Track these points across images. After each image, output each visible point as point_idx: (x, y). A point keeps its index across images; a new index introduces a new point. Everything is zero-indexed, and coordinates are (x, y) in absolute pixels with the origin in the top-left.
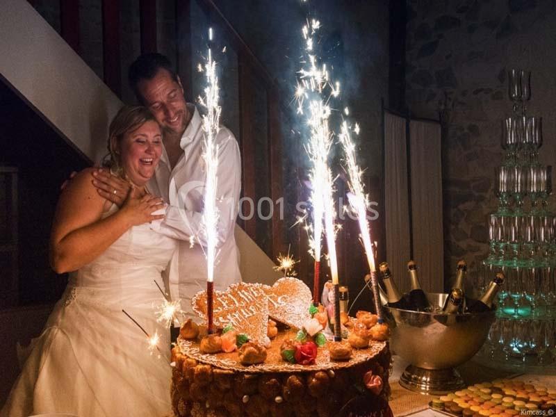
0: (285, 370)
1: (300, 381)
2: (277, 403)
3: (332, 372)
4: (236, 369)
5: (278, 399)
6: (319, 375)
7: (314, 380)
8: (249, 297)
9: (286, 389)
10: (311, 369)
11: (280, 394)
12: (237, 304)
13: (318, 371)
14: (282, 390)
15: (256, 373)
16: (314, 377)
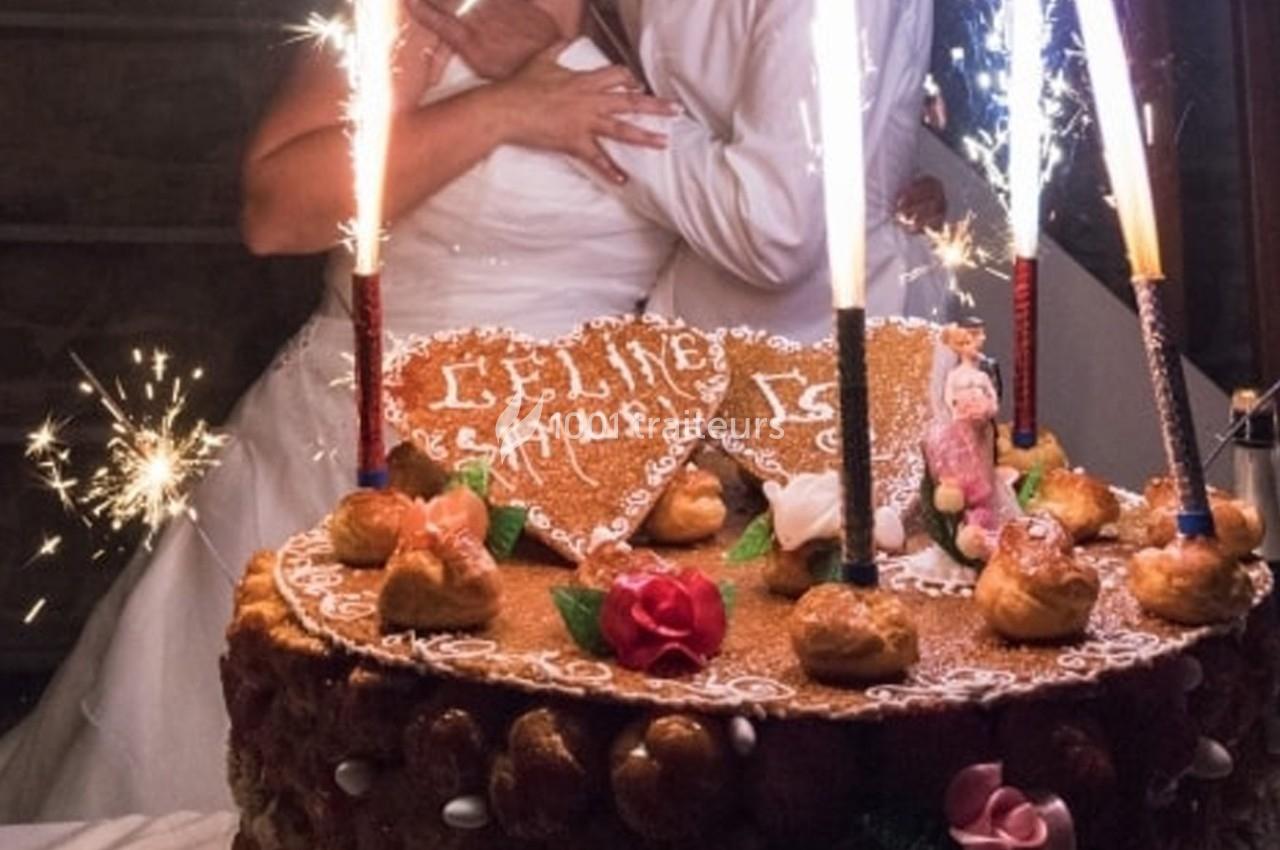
0: (511, 676)
1: (569, 741)
2: (447, 827)
3: (744, 728)
4: (337, 638)
5: (458, 807)
6: (664, 730)
7: (640, 752)
8: (646, 369)
9: (503, 771)
10: (634, 695)
11: (471, 788)
12: (576, 388)
13: (668, 710)
14: (484, 768)
15: (396, 669)
16: (641, 737)
